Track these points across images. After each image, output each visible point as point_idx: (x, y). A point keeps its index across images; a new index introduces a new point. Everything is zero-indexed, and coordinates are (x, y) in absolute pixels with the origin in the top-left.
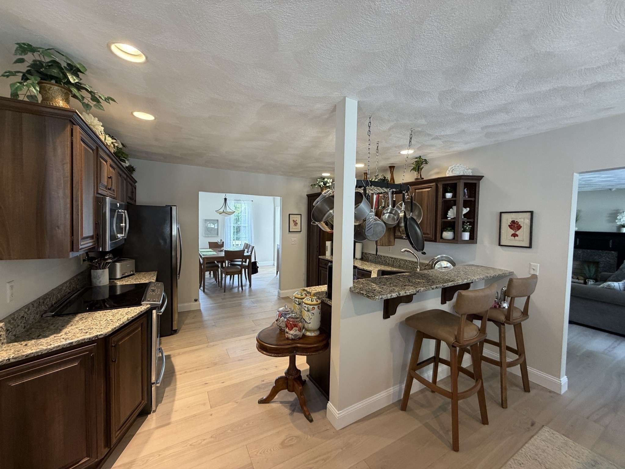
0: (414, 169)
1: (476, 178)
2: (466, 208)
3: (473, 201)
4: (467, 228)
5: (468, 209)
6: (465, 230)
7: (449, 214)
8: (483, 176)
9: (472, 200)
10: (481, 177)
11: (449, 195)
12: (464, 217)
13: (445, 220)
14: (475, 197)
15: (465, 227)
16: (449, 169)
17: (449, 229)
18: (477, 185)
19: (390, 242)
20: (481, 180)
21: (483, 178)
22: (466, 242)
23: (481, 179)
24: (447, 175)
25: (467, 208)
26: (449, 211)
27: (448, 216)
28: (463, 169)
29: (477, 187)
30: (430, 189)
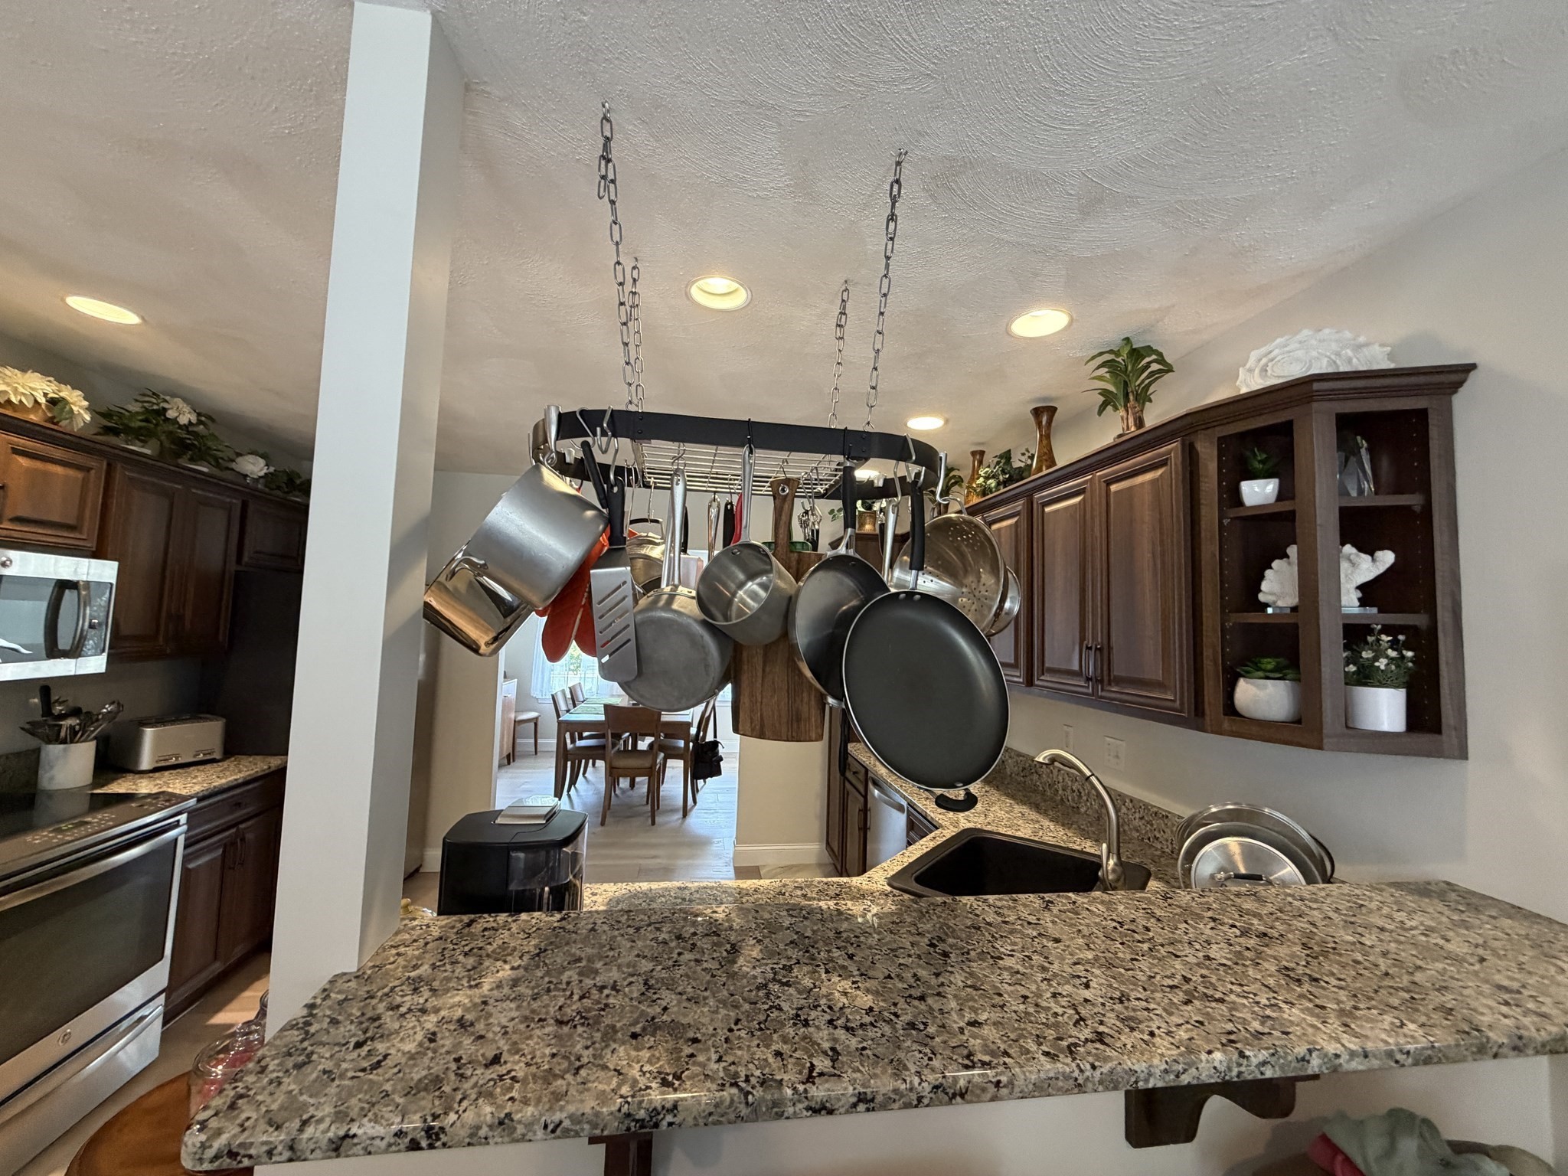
0: (1108, 400)
1: (1422, 379)
2: (1372, 554)
3: (1418, 509)
4: (1382, 663)
5: (1387, 558)
6: (1366, 676)
7: (1264, 586)
8: (1471, 368)
9: (1407, 509)
10: (1454, 377)
11: (1258, 492)
12: (1363, 602)
13: (1253, 618)
14: (1425, 488)
15: (1367, 654)
16: (1251, 363)
17: (1269, 663)
18: (1433, 420)
19: (799, 720)
20: (1463, 391)
21: (1473, 375)
22: (1380, 743)
23: (1460, 384)
24: (1244, 390)
25: (1379, 554)
26: (1268, 573)
27: (1262, 597)
28: (1334, 346)
29: (1434, 433)
30: (1160, 472)
